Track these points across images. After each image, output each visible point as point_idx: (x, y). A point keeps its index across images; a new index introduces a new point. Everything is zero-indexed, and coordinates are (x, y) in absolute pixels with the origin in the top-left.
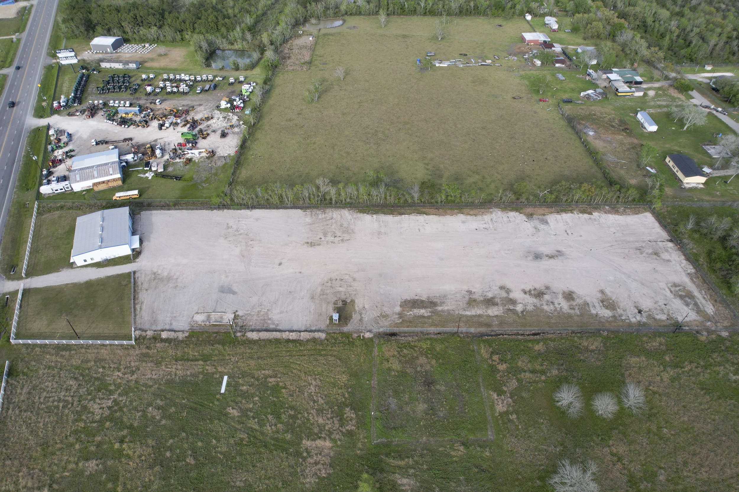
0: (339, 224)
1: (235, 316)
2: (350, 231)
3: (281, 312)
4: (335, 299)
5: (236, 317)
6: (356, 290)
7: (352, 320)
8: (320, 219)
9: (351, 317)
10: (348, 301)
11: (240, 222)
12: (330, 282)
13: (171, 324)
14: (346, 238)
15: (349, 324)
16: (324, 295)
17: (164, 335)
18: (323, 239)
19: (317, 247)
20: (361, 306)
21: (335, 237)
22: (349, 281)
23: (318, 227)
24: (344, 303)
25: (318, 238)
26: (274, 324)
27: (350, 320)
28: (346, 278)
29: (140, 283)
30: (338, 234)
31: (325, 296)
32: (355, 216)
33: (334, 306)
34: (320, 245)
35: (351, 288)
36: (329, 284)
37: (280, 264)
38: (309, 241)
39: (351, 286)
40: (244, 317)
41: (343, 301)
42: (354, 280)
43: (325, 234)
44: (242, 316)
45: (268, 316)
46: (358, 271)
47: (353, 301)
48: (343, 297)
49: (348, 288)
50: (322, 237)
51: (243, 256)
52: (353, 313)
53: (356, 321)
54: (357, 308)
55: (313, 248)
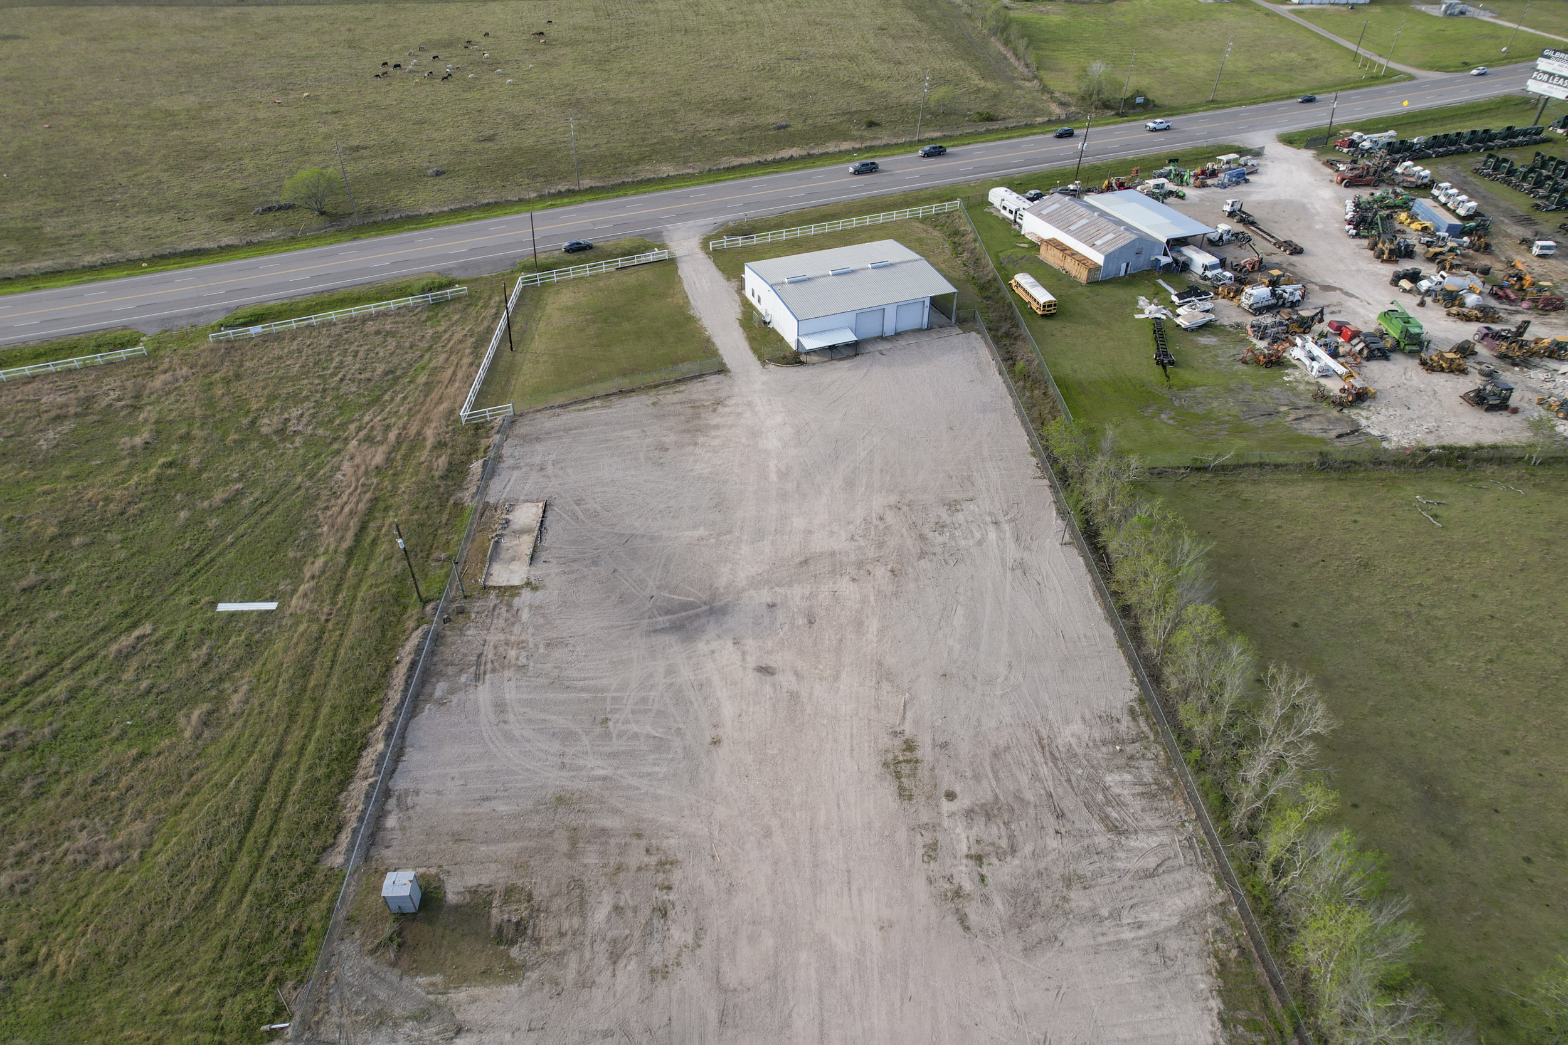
0: (1084, 867)
1: (516, 587)
2: (1038, 928)
3: (500, 707)
4: (541, 892)
5: (509, 592)
6: (585, 983)
7: (393, 975)
8: (1094, 780)
9: (415, 970)
10: (514, 952)
11: (991, 528)
12: (653, 860)
13: (514, 468)
14: (974, 911)
15: (369, 962)
16: (573, 841)
17: (476, 466)
18: (946, 806)
19: (887, 790)
20: (471, 1015)
21: (979, 859)
22: (653, 948)
23: (1035, 777)
24: (509, 931)
25: (947, 781)
26: (452, 691)
27: (394, 965)
28: (676, 933)
29: (682, 388)
30: (1002, 872)
31: (564, 847)
32: (1173, 945)
33: (500, 888)
34: (904, 794)
35: (602, 960)
36: (636, 857)
37: (765, 670)
38: (925, 751)
39: (615, 958)
40: (504, 609)
41: (520, 927)
42: (658, 974)
43: (988, 812)
44: (509, 606)
45: (494, 670)
46: (721, 988)
47: (513, 971)
48: (547, 926)
49: (602, 948)
50: (964, 802)
51: (805, 562)
52: (438, 978)
53: (382, 995)
54: (461, 995)
55: (880, 770)
